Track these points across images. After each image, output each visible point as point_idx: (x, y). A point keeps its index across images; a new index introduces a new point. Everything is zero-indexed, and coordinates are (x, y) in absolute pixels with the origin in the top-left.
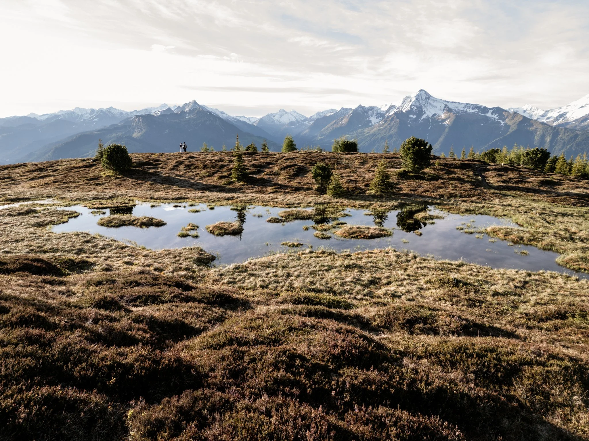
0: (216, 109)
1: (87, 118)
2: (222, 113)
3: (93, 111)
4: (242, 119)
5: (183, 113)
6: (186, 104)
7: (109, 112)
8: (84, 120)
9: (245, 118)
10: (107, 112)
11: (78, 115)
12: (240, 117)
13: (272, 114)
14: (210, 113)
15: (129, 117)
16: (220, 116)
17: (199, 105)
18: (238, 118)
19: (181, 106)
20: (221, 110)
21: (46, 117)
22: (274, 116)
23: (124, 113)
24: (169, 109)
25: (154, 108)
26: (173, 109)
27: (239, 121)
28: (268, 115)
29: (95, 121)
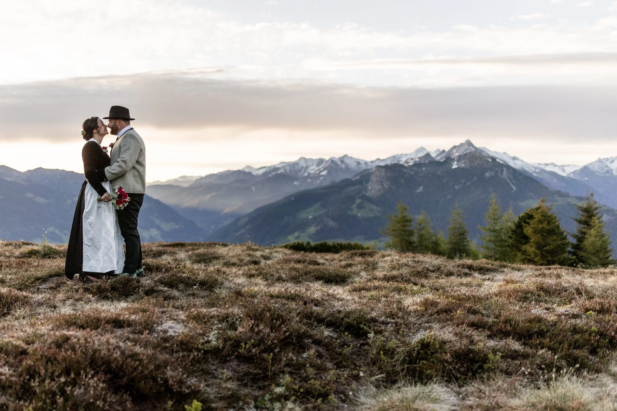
0: (505, 153)
1: (313, 172)
2: (514, 158)
3: (321, 161)
4: (548, 169)
5: (449, 159)
6: (455, 147)
7: (342, 161)
8: (309, 174)
9: (555, 165)
10: (339, 163)
11: (302, 167)
12: (547, 165)
13: (607, 159)
14: (494, 159)
15: (368, 168)
16: (512, 164)
17: (475, 148)
18: (542, 167)
19: (447, 150)
20: (512, 155)
21: (263, 171)
22: (612, 162)
23: (362, 163)
24: (428, 155)
25: (406, 155)
26: (433, 155)
27: (543, 171)
28: (600, 161)
29: (322, 176)
